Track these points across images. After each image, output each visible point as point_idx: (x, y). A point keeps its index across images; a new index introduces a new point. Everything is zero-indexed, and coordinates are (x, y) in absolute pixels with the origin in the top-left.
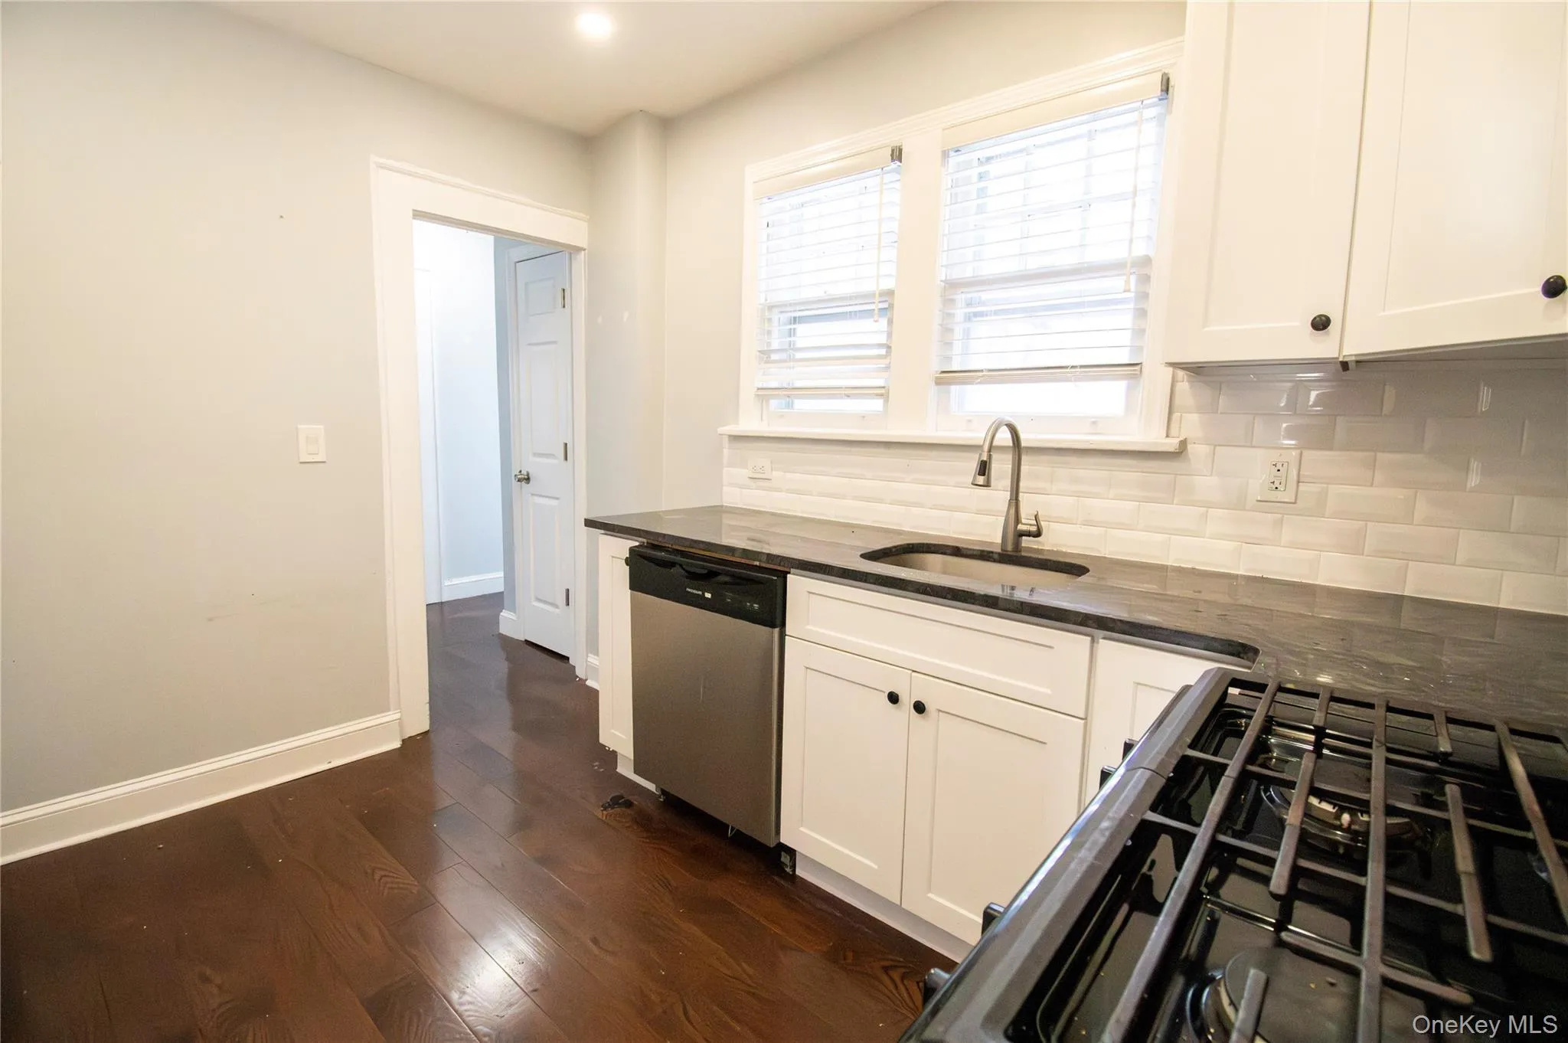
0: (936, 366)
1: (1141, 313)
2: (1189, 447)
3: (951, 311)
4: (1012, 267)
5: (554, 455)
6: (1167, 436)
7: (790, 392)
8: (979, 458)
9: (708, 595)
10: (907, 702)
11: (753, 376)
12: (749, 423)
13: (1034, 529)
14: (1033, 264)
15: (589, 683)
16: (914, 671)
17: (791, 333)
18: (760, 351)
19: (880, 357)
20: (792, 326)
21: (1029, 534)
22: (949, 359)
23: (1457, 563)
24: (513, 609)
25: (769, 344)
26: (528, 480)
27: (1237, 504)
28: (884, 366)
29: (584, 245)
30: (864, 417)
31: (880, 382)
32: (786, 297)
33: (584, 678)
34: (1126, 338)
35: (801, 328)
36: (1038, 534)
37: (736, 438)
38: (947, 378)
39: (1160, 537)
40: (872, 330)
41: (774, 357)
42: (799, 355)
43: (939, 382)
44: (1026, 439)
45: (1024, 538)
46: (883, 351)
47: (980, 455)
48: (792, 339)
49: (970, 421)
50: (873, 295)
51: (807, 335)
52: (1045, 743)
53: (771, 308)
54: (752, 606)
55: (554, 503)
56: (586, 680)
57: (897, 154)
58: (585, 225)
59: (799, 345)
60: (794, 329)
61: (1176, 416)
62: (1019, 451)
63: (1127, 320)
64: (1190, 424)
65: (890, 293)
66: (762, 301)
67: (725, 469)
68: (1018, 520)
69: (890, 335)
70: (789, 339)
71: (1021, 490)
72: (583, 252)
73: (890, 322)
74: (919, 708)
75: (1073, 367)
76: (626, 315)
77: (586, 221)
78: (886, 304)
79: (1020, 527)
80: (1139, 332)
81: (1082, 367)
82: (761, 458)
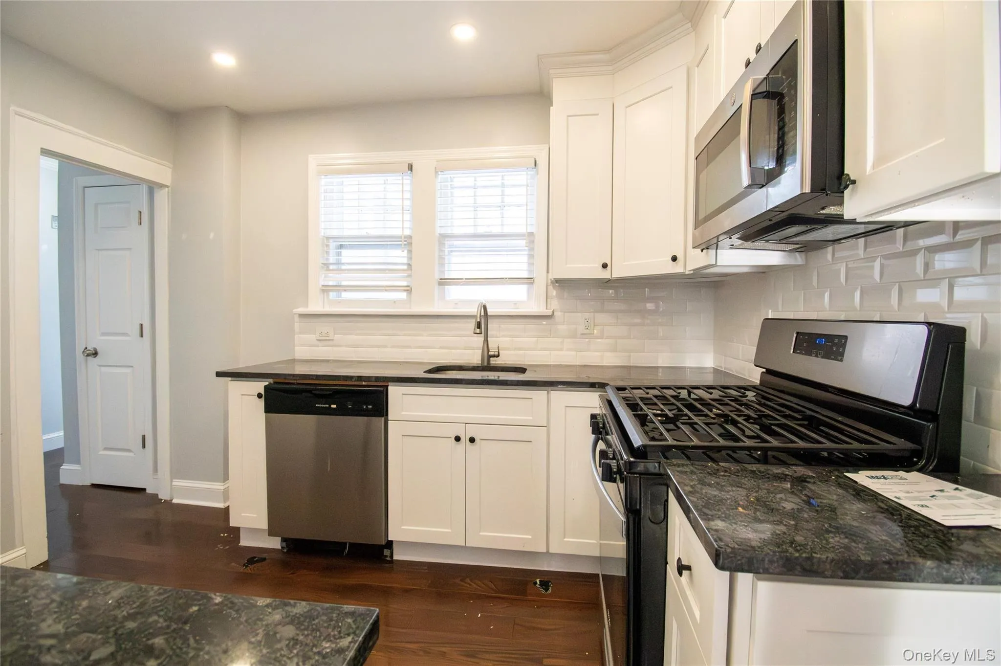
0: (437, 276)
1: (531, 256)
2: (555, 313)
3: (444, 249)
4: (471, 231)
5: (127, 334)
6: (547, 309)
7: (339, 288)
8: (476, 321)
9: (334, 406)
10: (465, 439)
11: (318, 279)
12: (315, 307)
13: (497, 353)
14: (481, 230)
15: (175, 501)
16: (466, 423)
17: (339, 254)
18: (322, 264)
19: (403, 270)
20: (339, 250)
21: (494, 356)
22: (443, 272)
23: (645, 351)
24: (77, 462)
25: (327, 259)
26: (95, 354)
27: (573, 335)
28: (406, 275)
29: (168, 184)
30: (395, 302)
31: (405, 284)
32: (335, 233)
33: (169, 499)
34: (525, 266)
35: (344, 252)
36: (498, 356)
37: (302, 316)
38: (444, 282)
39: (548, 352)
40: (399, 256)
41: (331, 267)
42: (343, 267)
43: (440, 284)
44: (490, 311)
45: (491, 358)
46: (405, 267)
47: (476, 320)
48: (340, 257)
49: (456, 304)
50: (401, 237)
51: (348, 256)
52: (531, 442)
53: (328, 238)
54: (367, 407)
55: (128, 370)
56: (172, 500)
57: (411, 167)
58: (171, 170)
59: (343, 261)
60: (341, 252)
61: (549, 300)
62: (487, 318)
63: (525, 259)
64: (555, 304)
65: (410, 237)
66: (323, 234)
67: (296, 336)
68: (488, 351)
69: (410, 258)
70: (337, 257)
71: (489, 336)
72: (167, 189)
73: (410, 252)
74: (472, 440)
75: (506, 278)
76: (212, 235)
77: (170, 168)
78: (408, 242)
79: (490, 353)
80: (531, 264)
81: (509, 278)
82: (324, 327)
